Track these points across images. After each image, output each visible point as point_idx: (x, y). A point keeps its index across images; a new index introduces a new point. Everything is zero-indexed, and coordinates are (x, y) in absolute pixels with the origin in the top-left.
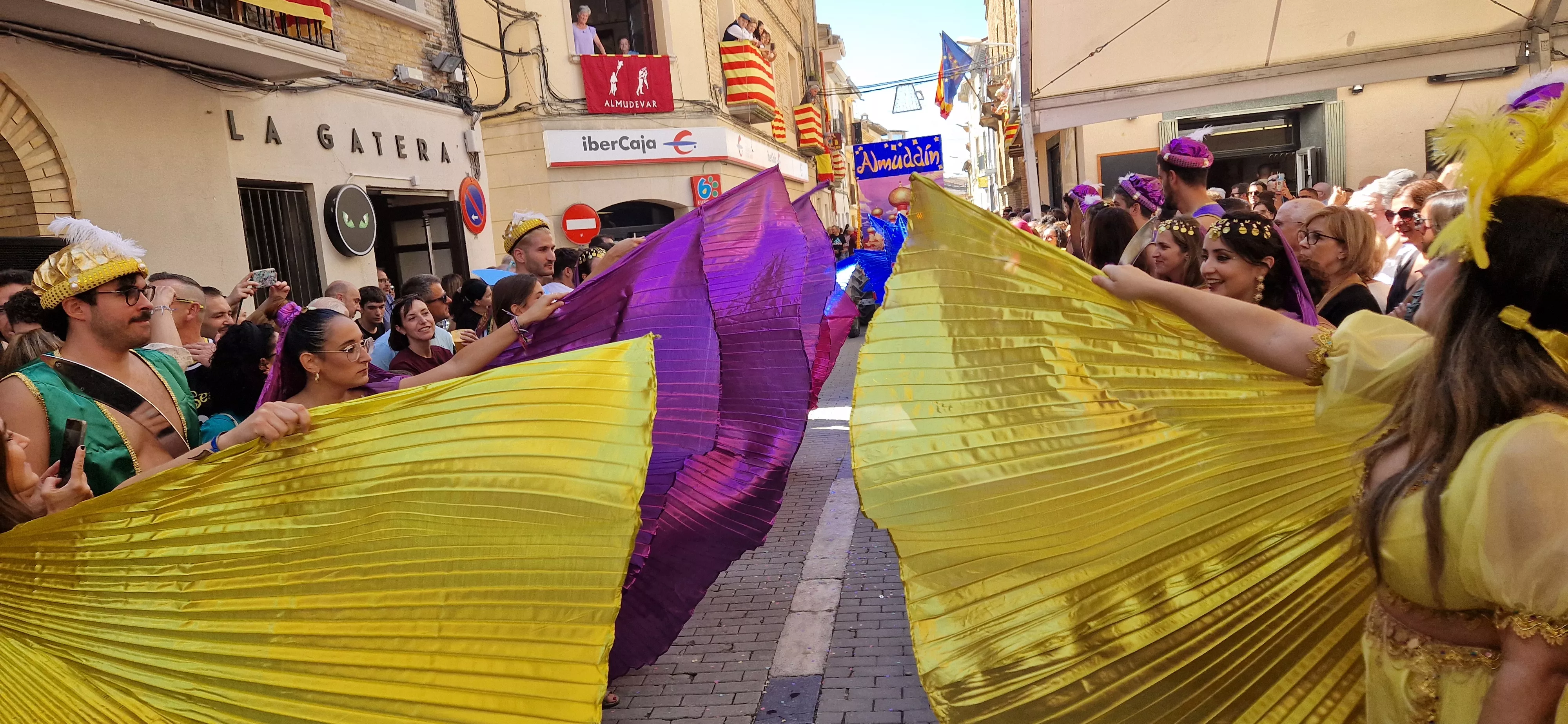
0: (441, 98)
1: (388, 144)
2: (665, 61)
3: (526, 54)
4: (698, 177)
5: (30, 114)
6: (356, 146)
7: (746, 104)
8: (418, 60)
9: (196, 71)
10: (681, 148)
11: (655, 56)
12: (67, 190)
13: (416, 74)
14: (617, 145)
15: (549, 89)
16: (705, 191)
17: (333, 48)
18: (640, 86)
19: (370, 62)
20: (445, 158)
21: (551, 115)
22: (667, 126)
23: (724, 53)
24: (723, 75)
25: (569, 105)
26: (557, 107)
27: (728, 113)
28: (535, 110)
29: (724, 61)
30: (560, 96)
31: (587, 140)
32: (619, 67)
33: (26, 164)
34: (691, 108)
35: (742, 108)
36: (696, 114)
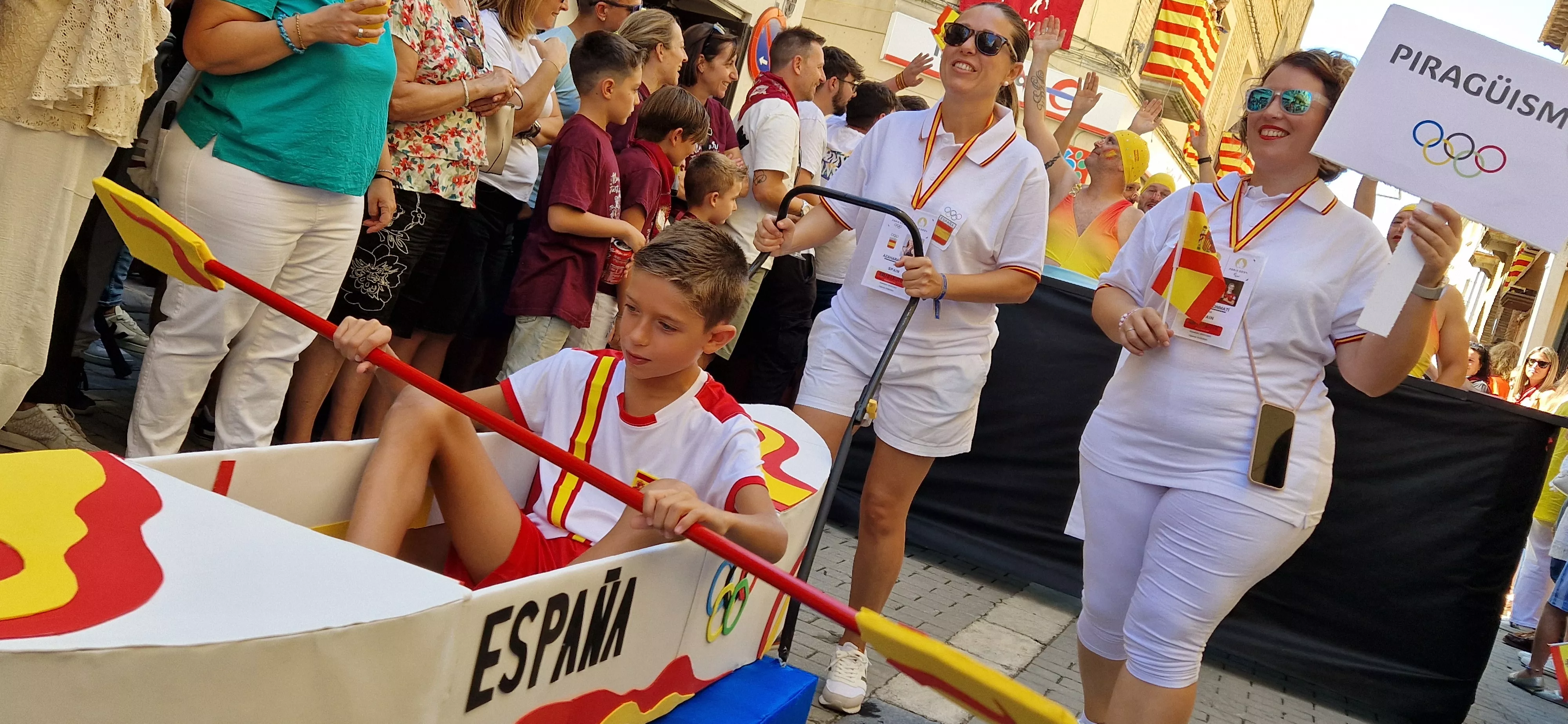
7: (1168, 83)
10: (1058, 101)
18: (1038, 3)
23: (1166, 8)
24: (1152, 36)
27: (1138, 86)
29: (1162, 18)
34: (1093, 56)
35: (1160, 86)
36: (1095, 65)
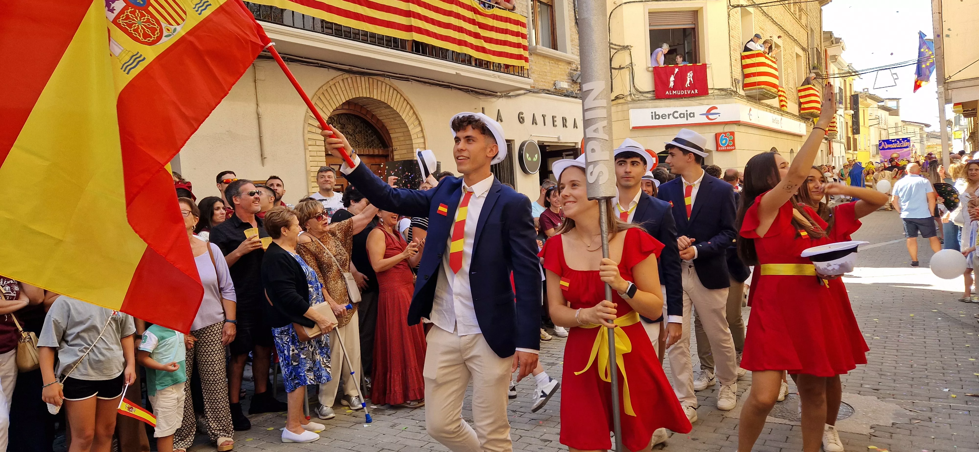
0: (576, 96)
1: (549, 120)
2: (704, 66)
3: (623, 68)
4: (720, 134)
5: (414, 113)
6: (534, 122)
7: (757, 89)
8: (566, 78)
9: (472, 91)
10: (710, 117)
11: (698, 64)
12: (424, 143)
13: (564, 85)
14: (671, 116)
15: (634, 86)
16: (724, 142)
17: (528, 78)
18: (688, 82)
19: (543, 80)
20: (575, 126)
21: (635, 100)
22: (702, 104)
23: (744, 59)
24: (742, 72)
25: (645, 95)
26: (638, 96)
27: (744, 95)
28: (625, 98)
29: (744, 63)
30: (640, 90)
31: (654, 114)
32: (676, 72)
33: (412, 132)
34: (719, 93)
35: (754, 91)
36: (721, 96)
